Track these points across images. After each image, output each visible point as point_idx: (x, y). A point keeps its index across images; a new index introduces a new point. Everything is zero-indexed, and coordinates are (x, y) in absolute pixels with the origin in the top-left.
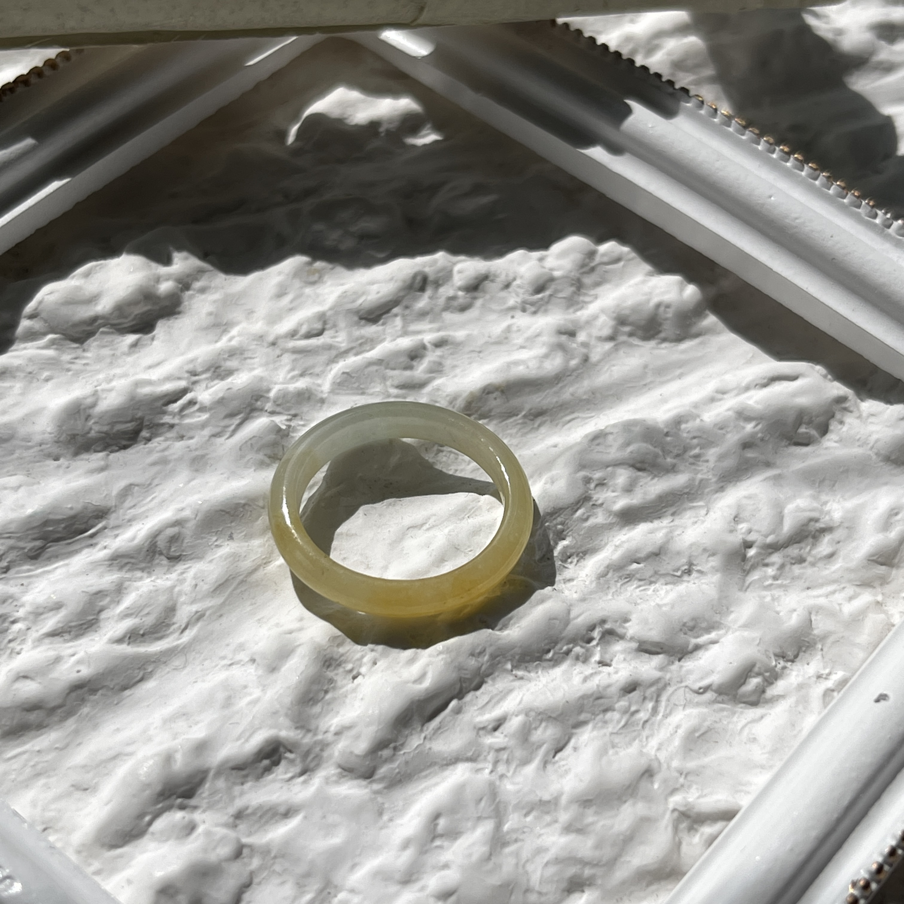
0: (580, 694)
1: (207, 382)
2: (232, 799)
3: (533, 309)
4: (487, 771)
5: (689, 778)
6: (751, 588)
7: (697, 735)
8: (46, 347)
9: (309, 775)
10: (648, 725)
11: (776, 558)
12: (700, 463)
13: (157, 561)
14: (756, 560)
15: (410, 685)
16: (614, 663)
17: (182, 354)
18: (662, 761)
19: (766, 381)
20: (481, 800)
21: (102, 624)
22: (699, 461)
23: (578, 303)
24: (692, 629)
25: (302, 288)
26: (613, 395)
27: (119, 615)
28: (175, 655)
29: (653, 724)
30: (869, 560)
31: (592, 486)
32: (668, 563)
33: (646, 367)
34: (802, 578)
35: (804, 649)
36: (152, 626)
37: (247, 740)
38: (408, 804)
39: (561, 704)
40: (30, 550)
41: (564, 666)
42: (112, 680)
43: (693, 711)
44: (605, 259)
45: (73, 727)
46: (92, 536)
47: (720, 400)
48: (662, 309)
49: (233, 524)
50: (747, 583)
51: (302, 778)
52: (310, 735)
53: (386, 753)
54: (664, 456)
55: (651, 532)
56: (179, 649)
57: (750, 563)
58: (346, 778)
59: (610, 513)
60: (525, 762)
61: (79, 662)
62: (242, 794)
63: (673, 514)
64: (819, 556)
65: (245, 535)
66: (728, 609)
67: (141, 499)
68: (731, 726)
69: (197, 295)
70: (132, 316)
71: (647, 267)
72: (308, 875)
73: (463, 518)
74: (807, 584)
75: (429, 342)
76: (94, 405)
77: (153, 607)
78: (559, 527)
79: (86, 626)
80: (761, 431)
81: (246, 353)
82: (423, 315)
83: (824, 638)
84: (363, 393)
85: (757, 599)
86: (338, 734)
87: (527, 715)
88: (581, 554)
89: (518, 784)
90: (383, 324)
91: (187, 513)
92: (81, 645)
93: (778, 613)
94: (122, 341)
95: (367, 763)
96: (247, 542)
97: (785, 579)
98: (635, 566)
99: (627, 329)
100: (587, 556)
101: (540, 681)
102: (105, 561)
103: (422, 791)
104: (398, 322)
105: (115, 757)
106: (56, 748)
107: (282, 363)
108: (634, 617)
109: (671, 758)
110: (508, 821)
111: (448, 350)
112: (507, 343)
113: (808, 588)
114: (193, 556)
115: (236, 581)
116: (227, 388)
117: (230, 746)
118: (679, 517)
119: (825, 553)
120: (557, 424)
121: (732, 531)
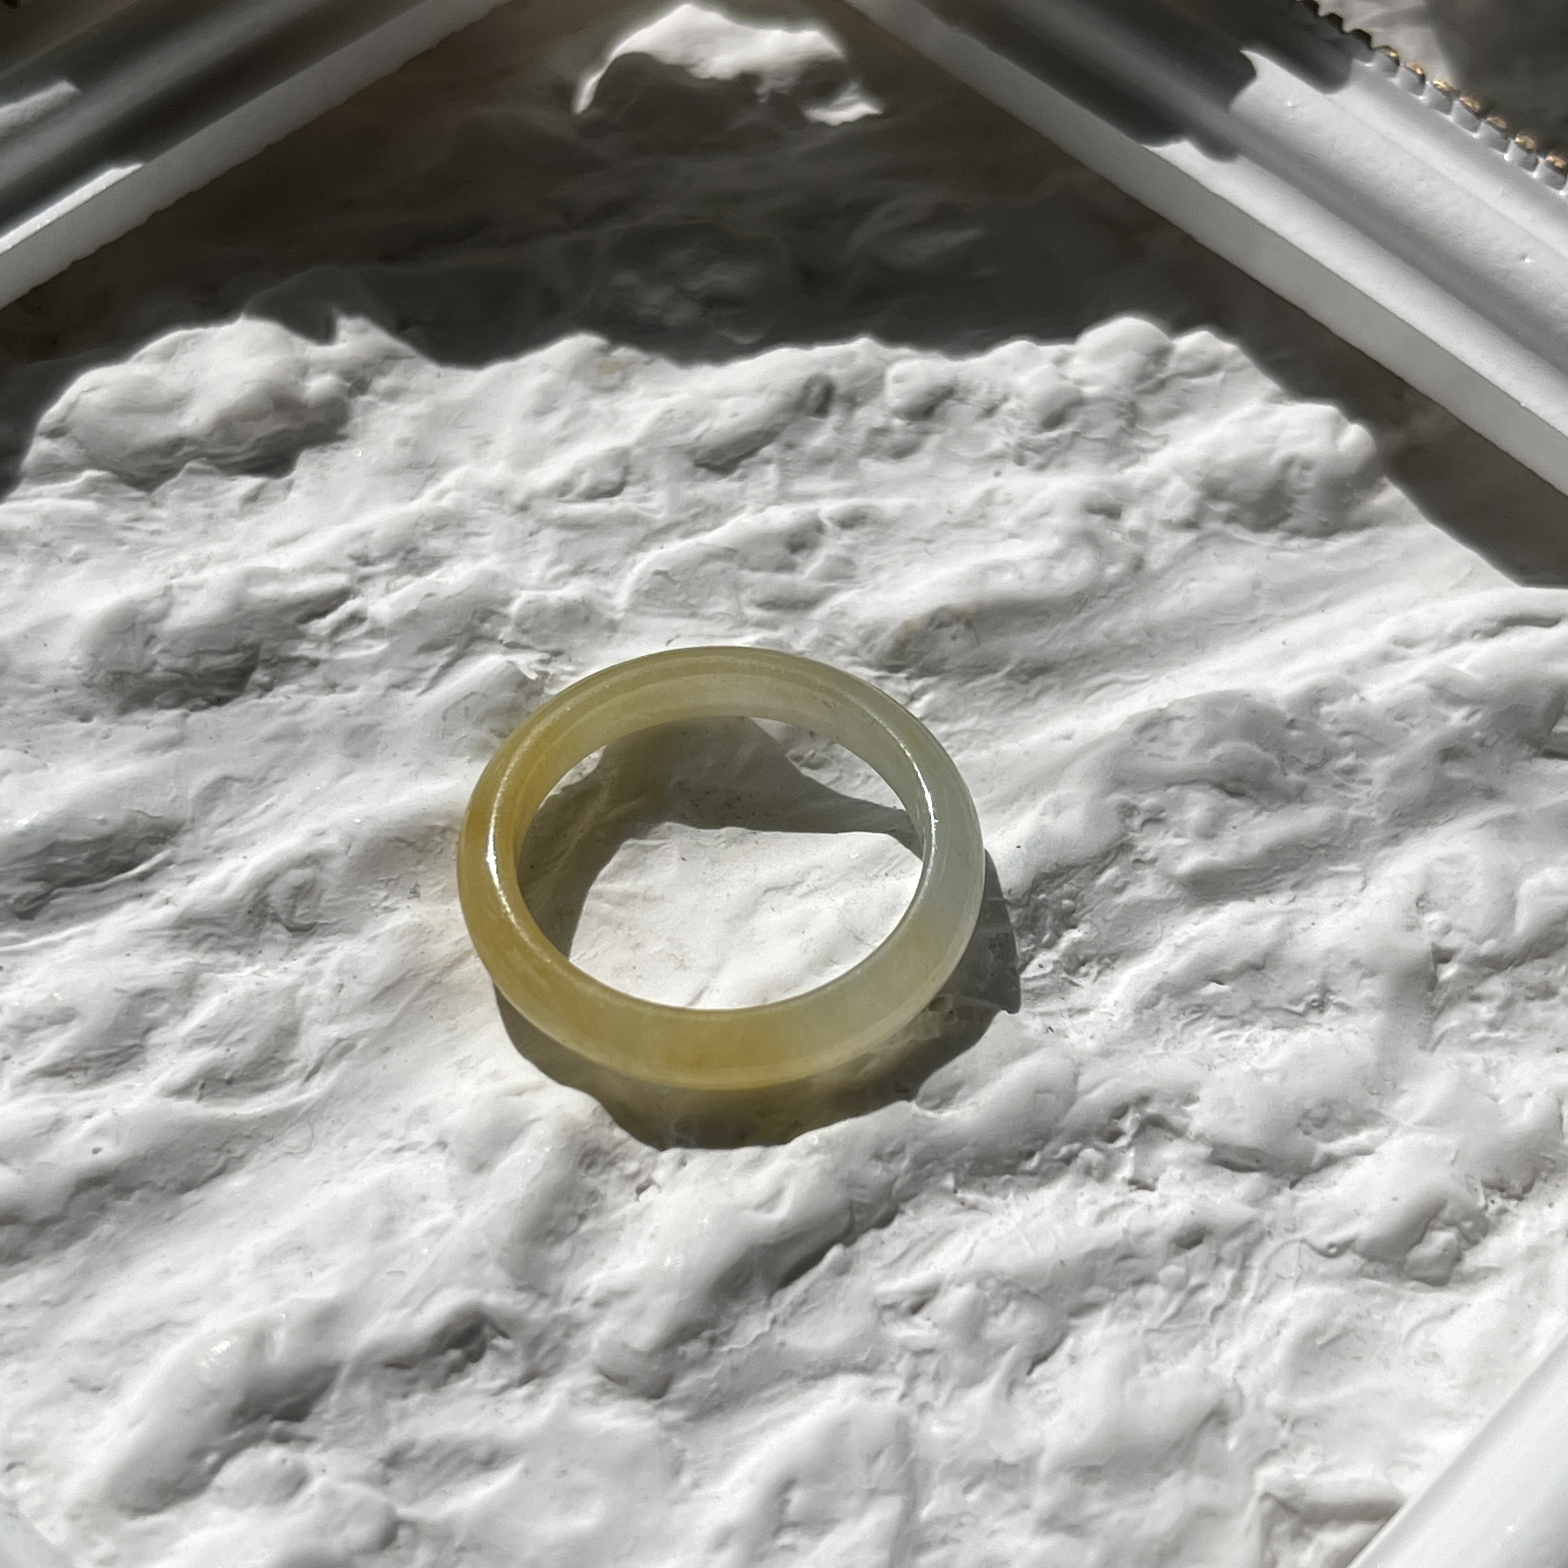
0: (1090, 1246)
1: (388, 579)
2: (383, 1426)
3: (1038, 460)
4: (895, 1395)
5: (1301, 1430)
6: (1444, 1044)
7: (1319, 1342)
8: (80, 494)
9: (540, 1386)
10: (1222, 1316)
11: (1497, 986)
12: (1354, 786)
13: (268, 934)
14: (1457, 988)
15: (749, 1213)
16: (1159, 1185)
17: (344, 521)
18: (1247, 1391)
19: (1494, 624)
20: (878, 1454)
21: (149, 1056)
22: (1353, 781)
23: (1127, 451)
24: (1321, 1123)
25: (586, 398)
26: (1187, 639)
27: (184, 1040)
28: (292, 1125)
29: (1231, 1315)
31: (1136, 822)
32: (1280, 987)
33: (1256, 585)
34: (1546, 1029)
35: (1544, 1174)
36: (248, 1064)
37: (419, 1309)
38: (731, 1454)
39: (1050, 1266)
40: (19, 900)
41: (1060, 1187)
42: (162, 1171)
43: (1315, 1292)
44: (1187, 366)
45: (81, 1261)
46: (143, 877)
47: (1403, 658)
48: (1294, 471)
49: (420, 868)
50: (1437, 1034)
51: (523, 1391)
52: (544, 1304)
53: (693, 1348)
54: (1283, 769)
55: (1250, 921)
56: (299, 1113)
57: (1445, 994)
58: (612, 1396)
59: (1170, 878)
60: (972, 1381)
61: (99, 1132)
62: (403, 1416)
63: (1296, 886)
65: (443, 890)
66: (1395, 1086)
67: (244, 806)
68: (1389, 1327)
69: (381, 404)
70: (251, 440)
71: (1270, 385)
73: (876, 876)
74: (1555, 1043)
75: (830, 518)
76: (163, 615)
77: (253, 1026)
78: (1067, 902)
80: (1480, 726)
81: (469, 524)
82: (821, 461)
84: (693, 615)
85: (1456, 1067)
86: (600, 1304)
87: (979, 1285)
88: (1106, 959)
89: (953, 1424)
90: (741, 478)
91: (331, 841)
92: (105, 1096)
93: (1495, 1099)
94: (229, 490)
95: (655, 1368)
96: (446, 904)
97: (1514, 1030)
98: (1213, 988)
99: (1223, 507)
100: (1118, 963)
101: (1010, 1215)
102: (165, 929)
103: (762, 1430)
104: (771, 473)
105: (157, 1328)
106: (45, 1303)
107: (539, 547)
108: (1205, 1094)
109: (1266, 1388)
110: (929, 1500)
111: (866, 534)
112: (983, 526)
113: (1558, 1050)
114: (338, 927)
115: (421, 982)
116: (426, 592)
117: (384, 1318)
118: (1307, 893)
120: (1074, 693)
121: (1411, 927)
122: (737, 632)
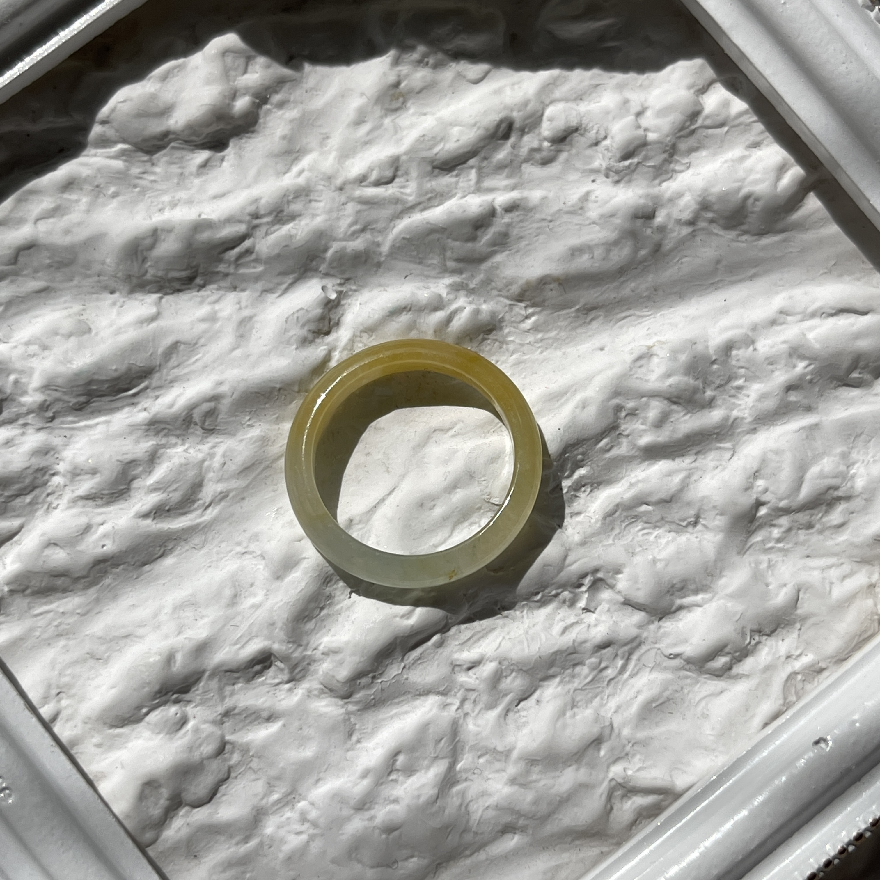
0: (555, 649)
1: (268, 227)
2: (223, 698)
3: (616, 178)
4: (454, 708)
5: (635, 747)
6: (751, 549)
7: (654, 705)
8: (116, 157)
9: (295, 685)
10: (613, 683)
11: (784, 521)
12: (741, 397)
13: (192, 430)
14: (764, 520)
15: (398, 619)
16: (597, 611)
17: (248, 186)
18: (615, 725)
19: (834, 311)
20: (442, 739)
21: (132, 493)
22: (740, 394)
23: (667, 172)
24: (680, 590)
25: (381, 117)
26: (676, 293)
27: (148, 487)
28: (196, 533)
29: (617, 682)
30: (875, 540)
31: (623, 414)
32: (677, 512)
33: (718, 262)
34: (804, 545)
35: (782, 626)
36: (178, 502)
37: (243, 647)
38: (376, 728)
39: (534, 658)
40: (75, 404)
41: (550, 608)
42: (133, 557)
43: (658, 677)
44: (708, 122)
45: (95, 595)
46: (135, 395)
47: (782, 324)
48: (751, 201)
49: (267, 406)
50: (750, 544)
51: (287, 686)
52: (300, 649)
53: (364, 681)
54: (704, 389)
55: (670, 474)
56: (200, 528)
57: (757, 524)
58: (327, 695)
60: (490, 707)
61: (105, 536)
62: (232, 694)
63: (697, 454)
64: (829, 525)
65: (277, 418)
66: (721, 572)
67: (185, 358)
68: (691, 695)
69: (274, 110)
70: (204, 135)
72: (278, 778)
73: (489, 432)
74: (807, 552)
75: (500, 206)
76: (152, 247)
77: (181, 483)
78: (579, 457)
79: (117, 495)
80: (812, 373)
81: (311, 194)
82: (501, 167)
83: (804, 619)
84: (420, 263)
85: (753, 564)
86: (326, 654)
87: (500, 663)
88: (595, 485)
90: (457, 176)
91: (225, 389)
92: (110, 513)
93: (767, 585)
94: (192, 159)
95: (346, 689)
97: (788, 543)
98: (644, 508)
99: (710, 215)
100: (601, 488)
102: (143, 425)
103: (392, 717)
104: (473, 174)
105: (127, 637)
106: (78, 614)
107: (346, 213)
108: (627, 571)
109: (624, 724)
110: (462, 760)
111: (518, 216)
112: (581, 215)
113: (808, 556)
114: (226, 431)
115: (262, 466)
116: (285, 244)
117: (227, 649)
118: (703, 457)
119: (835, 523)
120: (611, 320)
121: (748, 488)
122: (441, 275)
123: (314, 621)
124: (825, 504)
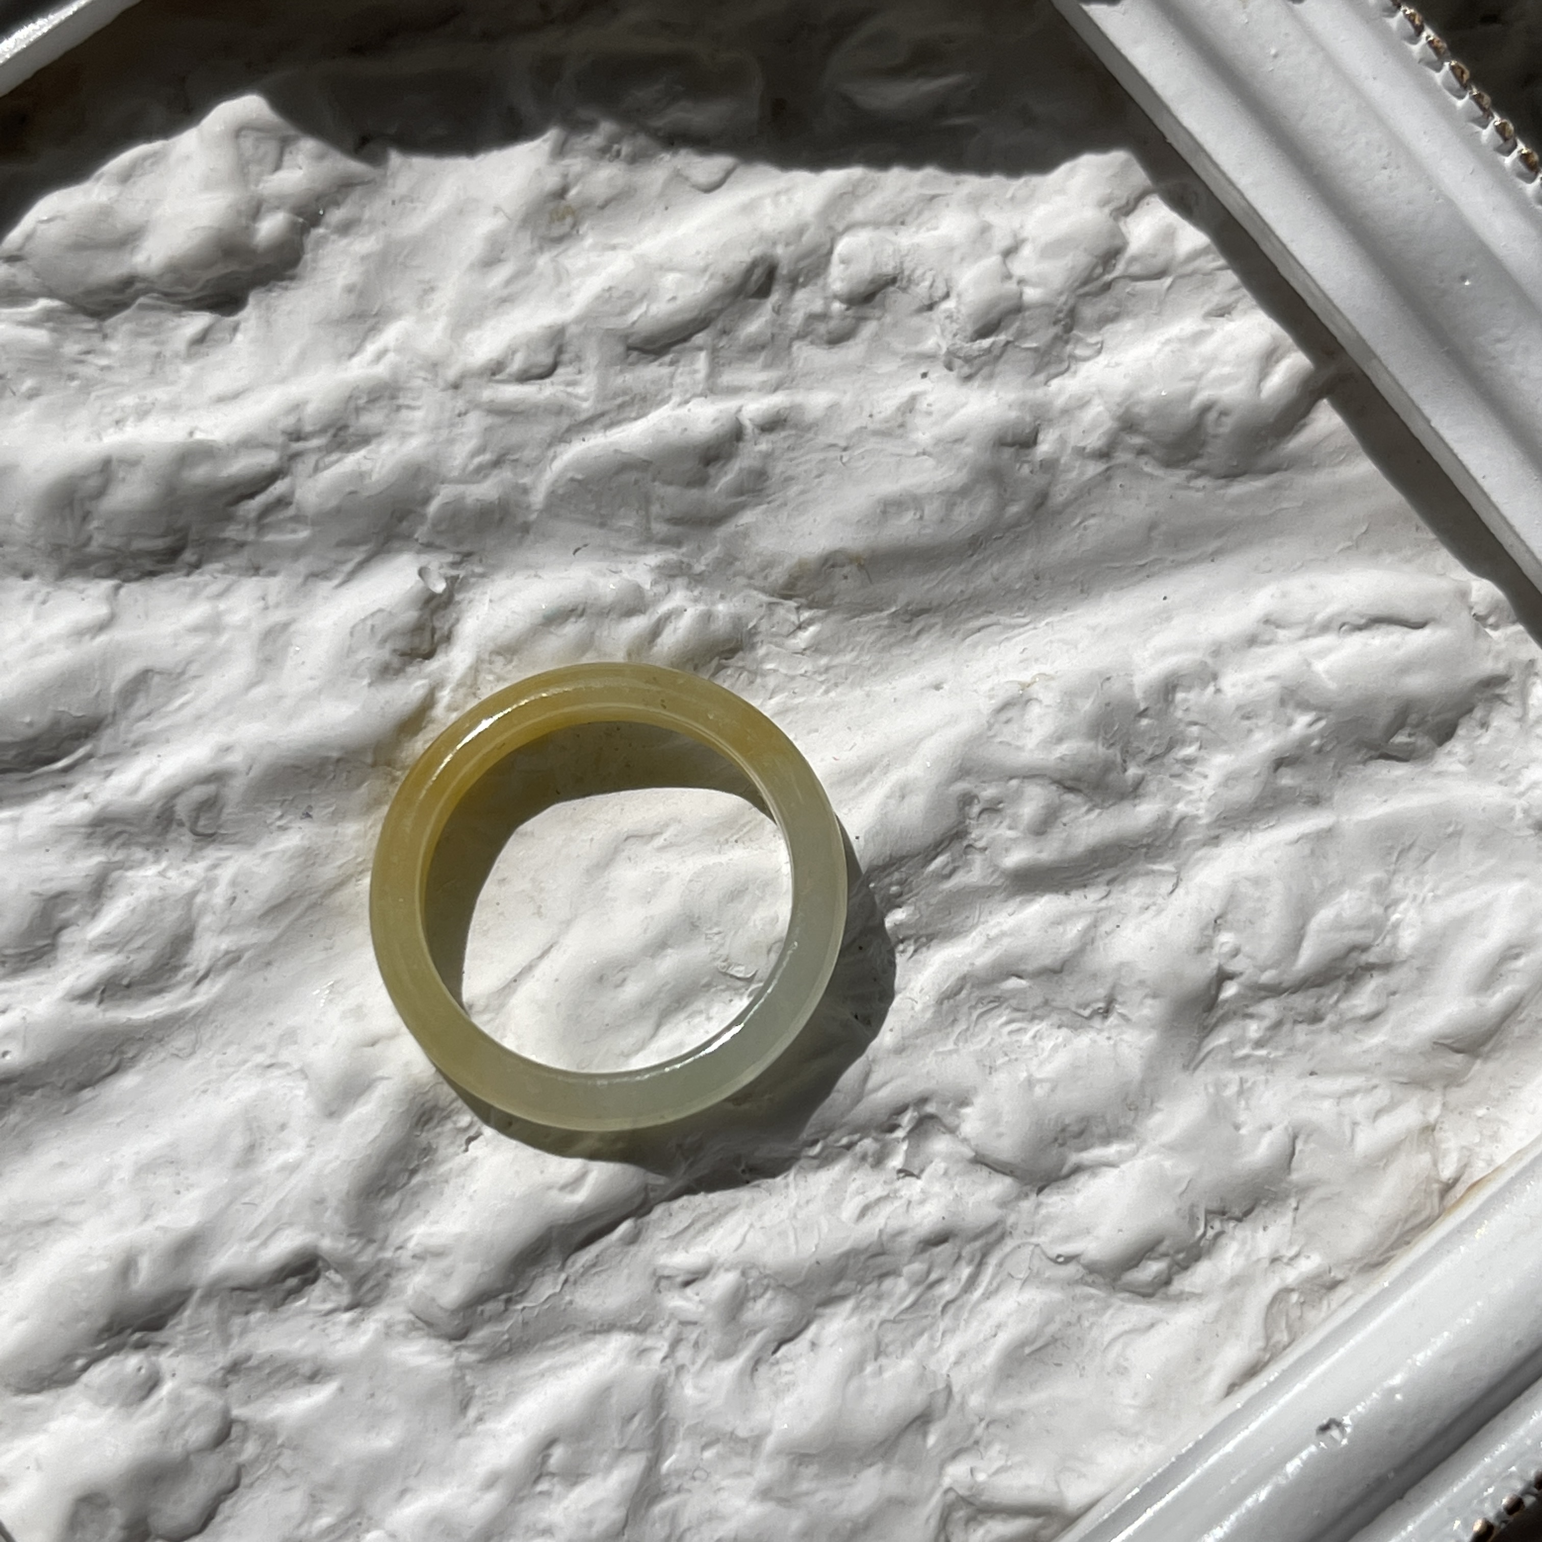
0: (846, 1247)
1: (319, 456)
2: (226, 1340)
3: (966, 370)
4: (660, 1355)
5: (992, 1429)
6: (1209, 1060)
7: (1027, 1350)
8: (34, 323)
9: (362, 1313)
10: (952, 1310)
11: (1269, 1009)
12: (1190, 777)
13: (172, 836)
14: (1233, 1007)
15: (554, 1193)
16: (925, 1176)
17: (283, 380)
18: (955, 1389)
19: (1363, 621)
20: (634, 1415)
21: (60, 954)
22: (1191, 772)
23: (1060, 360)
24: (1076, 1136)
25: (533, 253)
26: (1074, 583)
27: (91, 942)
28: (180, 1027)
29: (962, 1307)
30: (1435, 1043)
31: (976, 809)
32: (1073, 991)
33: (1152, 526)
34: (1305, 1053)
35: (1264, 1202)
36: (145, 971)
37: (264, 1244)
38: (512, 1396)
39: (807, 1264)
41: (836, 1170)
42: (61, 1074)
43: (1036, 1297)
44: (1136, 269)
46: (66, 770)
47: (1269, 643)
48: (1212, 416)
49: (314, 791)
50: (1205, 1050)
51: (347, 1316)
52: (372, 1248)
53: (491, 1307)
54: (1124, 763)
55: (1060, 921)
56: (187, 1018)
57: (1220, 1012)
58: (421, 1333)
59: (995, 868)
60: (725, 1354)
61: (9, 1034)
62: (244, 1331)
63: (1110, 882)
64: (1350, 1015)
65: (333, 813)
66: (1152, 1102)
67: (161, 701)
68: (1095, 1332)
69: (333, 237)
70: (200, 284)
72: (330, 1487)
73: (727, 841)
74: (1310, 1066)
75: (750, 420)
76: (101, 492)
77: (150, 936)
78: (895, 888)
79: (31, 957)
80: (1321, 734)
81: (401, 394)
82: (754, 348)
83: (1303, 1190)
84: (602, 525)
85: (1212, 1088)
86: (420, 1257)
87: (744, 1274)
88: (924, 940)
89: (703, 1390)
90: (672, 363)
91: (234, 759)
92: (18, 990)
93: (1237, 1127)
94: (178, 327)
95: (456, 1322)
96: (335, 825)
97: (1276, 1049)
98: (1013, 983)
99: (1137, 440)
100: (933, 946)
101: (787, 1196)
102: (81, 826)
103: (542, 1375)
104: (702, 361)
105: (48, 1223)
107: (465, 430)
108: (979, 1101)
109: (973, 1387)
110: (671, 1455)
111: (785, 438)
112: (901, 436)
113: (1312, 1074)
114: (237, 838)
115: (305, 904)
116: (348, 489)
117: (235, 1248)
118: (1122, 887)
119: (1364, 1011)
120: (954, 633)
121: (1203, 948)
122: (641, 548)
123: (397, 1197)
124: (1344, 977)
